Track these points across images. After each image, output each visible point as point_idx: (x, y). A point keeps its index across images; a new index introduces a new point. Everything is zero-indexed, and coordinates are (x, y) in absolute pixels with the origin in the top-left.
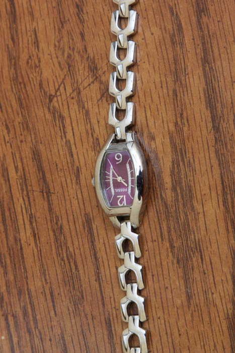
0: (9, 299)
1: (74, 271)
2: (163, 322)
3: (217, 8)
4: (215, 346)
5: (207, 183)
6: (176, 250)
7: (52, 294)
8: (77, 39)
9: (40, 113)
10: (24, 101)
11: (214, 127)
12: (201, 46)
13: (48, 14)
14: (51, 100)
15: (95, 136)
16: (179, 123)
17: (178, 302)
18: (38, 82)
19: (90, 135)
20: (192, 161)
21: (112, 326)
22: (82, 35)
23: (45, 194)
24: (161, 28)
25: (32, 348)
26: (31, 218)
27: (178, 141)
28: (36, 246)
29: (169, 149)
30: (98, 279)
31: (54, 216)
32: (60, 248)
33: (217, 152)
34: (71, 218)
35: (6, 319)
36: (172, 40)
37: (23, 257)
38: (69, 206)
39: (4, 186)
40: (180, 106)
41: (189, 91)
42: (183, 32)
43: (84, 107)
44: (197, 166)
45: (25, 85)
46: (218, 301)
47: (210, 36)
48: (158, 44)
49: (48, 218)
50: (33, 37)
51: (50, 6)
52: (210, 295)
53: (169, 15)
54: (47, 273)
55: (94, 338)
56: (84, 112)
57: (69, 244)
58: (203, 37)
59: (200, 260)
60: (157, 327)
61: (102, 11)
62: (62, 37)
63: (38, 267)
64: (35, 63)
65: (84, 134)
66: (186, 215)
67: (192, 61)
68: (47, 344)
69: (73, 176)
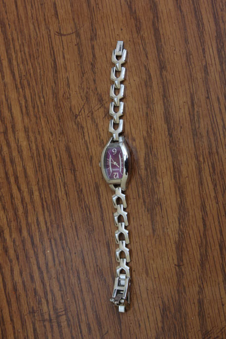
1: (88, 215)
2: (139, 244)
4: (168, 258)
5: (165, 166)
6: (147, 205)
7: (76, 227)
8: (92, 83)
9: (70, 125)
10: (61, 118)
11: (169, 134)
12: (162, 88)
14: (76, 118)
15: (101, 138)
17: (148, 233)
19: (98, 138)
20: (156, 153)
22: (94, 81)
26: (65, 184)
27: (148, 142)
28: (67, 200)
29: (143, 147)
30: (102, 220)
33: (170, 149)
34: (87, 185)
35: (50, 241)
36: (146, 84)
37: (60, 207)
42: (152, 80)
43: (95, 122)
44: (159, 156)
46: (170, 233)
48: (137, 86)
49: (74, 185)
50: (66, 81)
51: (76, 64)
52: (166, 230)
53: (144, 70)
57: (86, 199)
59: (160, 210)
60: (135, 247)
65: (95, 137)
66: (153, 184)
67: (157, 96)
68: (73, 256)
69: (89, 161)
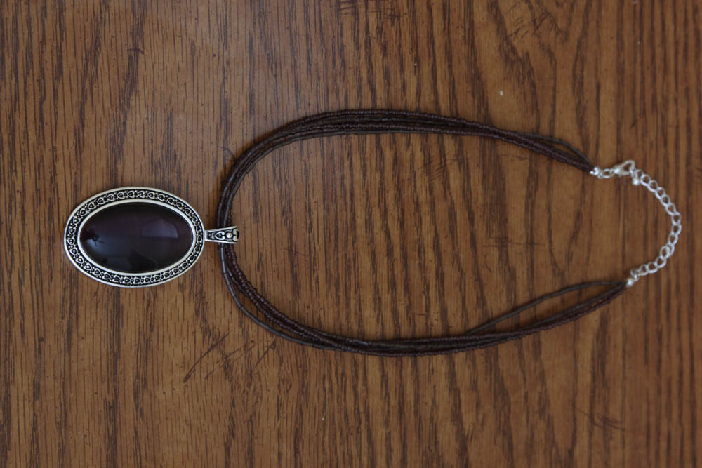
0: (342, 152)
3: (96, 407)
13: (263, 432)
16: (152, 297)
18: (283, 364)
21: (248, 106)
23: (294, 250)
24: (155, 397)
25: (328, 101)
31: (288, 226)
32: (287, 193)
38: (273, 233)
39: (332, 266)
40: (149, 313)
41: (137, 327)
45: (297, 364)
47: (108, 380)
54: (303, 171)
55: (269, 97)
56: (243, 325)
58: (115, 380)
61: (210, 426)
62: (253, 406)
63: (311, 178)
64: (284, 384)
